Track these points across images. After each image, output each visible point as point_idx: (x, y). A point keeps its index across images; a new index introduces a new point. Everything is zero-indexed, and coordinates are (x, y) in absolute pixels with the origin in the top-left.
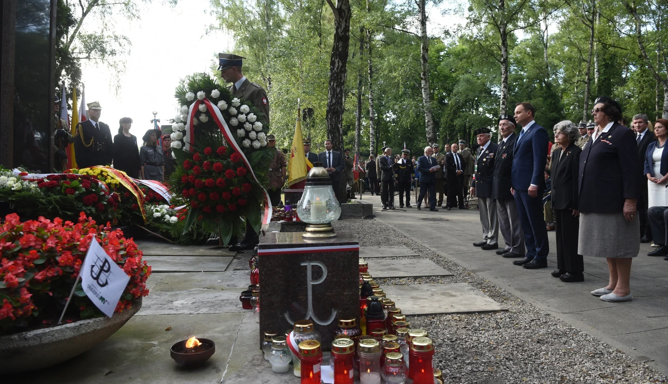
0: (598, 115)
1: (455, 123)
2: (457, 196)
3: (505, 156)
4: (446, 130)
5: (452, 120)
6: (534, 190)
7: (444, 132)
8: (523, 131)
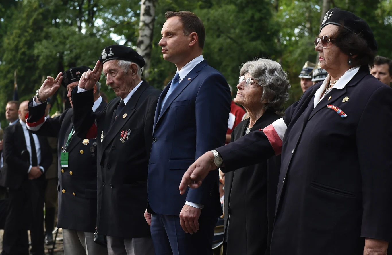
0: (326, 51)
1: (36, 52)
2: (29, 232)
3: (126, 135)
4: (14, 67)
5: (30, 45)
6: (191, 215)
7: (8, 72)
8: (178, 77)
